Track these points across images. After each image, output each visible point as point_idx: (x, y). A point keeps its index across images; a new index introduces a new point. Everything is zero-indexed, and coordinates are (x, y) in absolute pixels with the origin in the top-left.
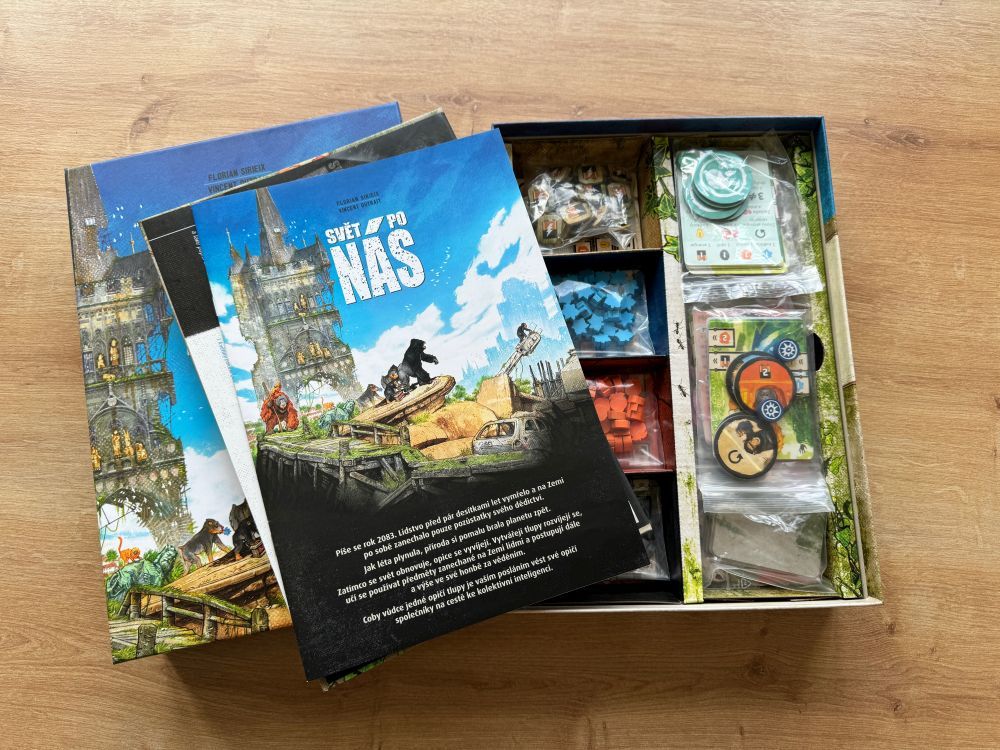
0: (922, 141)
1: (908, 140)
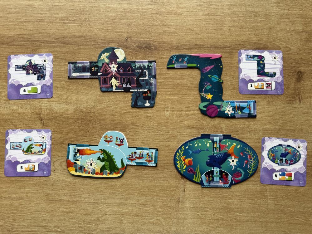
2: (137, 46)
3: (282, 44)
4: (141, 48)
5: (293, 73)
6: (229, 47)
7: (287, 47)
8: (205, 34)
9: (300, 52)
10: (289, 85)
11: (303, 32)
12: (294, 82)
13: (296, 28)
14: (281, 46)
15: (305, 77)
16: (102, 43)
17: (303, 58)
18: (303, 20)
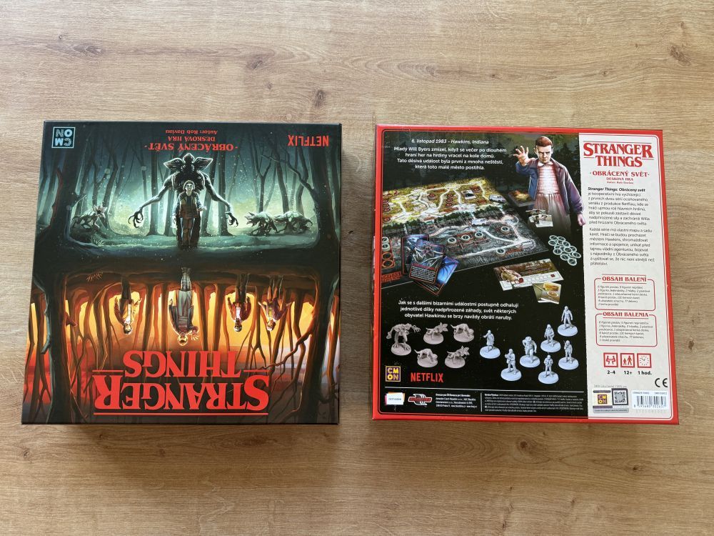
0: (99, 50)
1: (90, 50)
2: (76, 48)
3: (297, 50)
4: (82, 50)
5: (310, 92)
6: (215, 53)
7: (304, 54)
8: (179, 33)
9: (324, 62)
10: (302, 111)
11: (330, 32)
12: (310, 106)
13: (321, 26)
14: (295, 53)
15: (329, 99)
16: (23, 43)
17: (328, 71)
18: (332, 15)
